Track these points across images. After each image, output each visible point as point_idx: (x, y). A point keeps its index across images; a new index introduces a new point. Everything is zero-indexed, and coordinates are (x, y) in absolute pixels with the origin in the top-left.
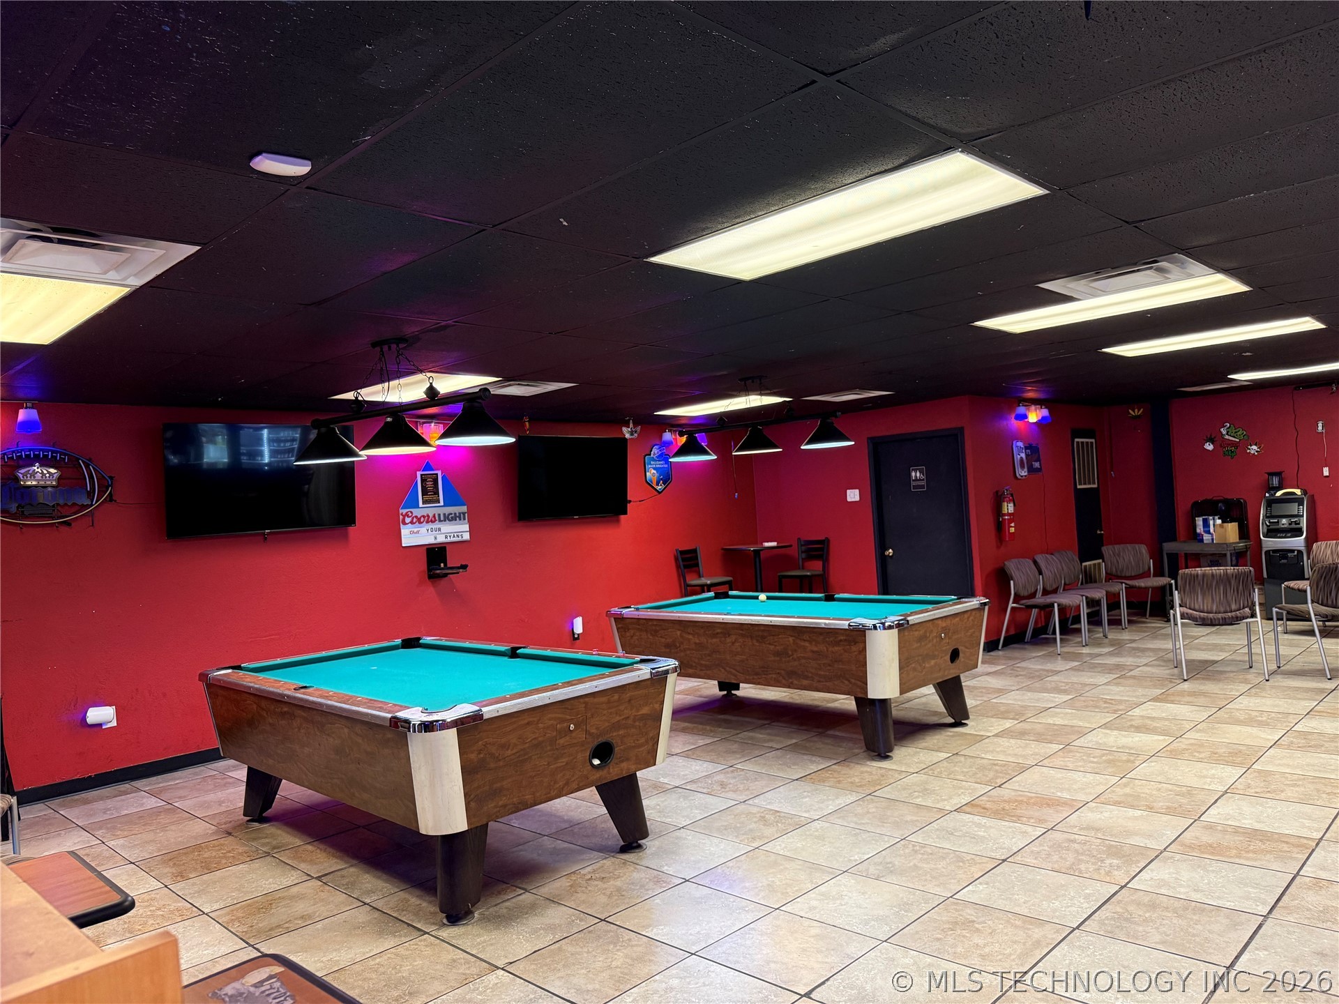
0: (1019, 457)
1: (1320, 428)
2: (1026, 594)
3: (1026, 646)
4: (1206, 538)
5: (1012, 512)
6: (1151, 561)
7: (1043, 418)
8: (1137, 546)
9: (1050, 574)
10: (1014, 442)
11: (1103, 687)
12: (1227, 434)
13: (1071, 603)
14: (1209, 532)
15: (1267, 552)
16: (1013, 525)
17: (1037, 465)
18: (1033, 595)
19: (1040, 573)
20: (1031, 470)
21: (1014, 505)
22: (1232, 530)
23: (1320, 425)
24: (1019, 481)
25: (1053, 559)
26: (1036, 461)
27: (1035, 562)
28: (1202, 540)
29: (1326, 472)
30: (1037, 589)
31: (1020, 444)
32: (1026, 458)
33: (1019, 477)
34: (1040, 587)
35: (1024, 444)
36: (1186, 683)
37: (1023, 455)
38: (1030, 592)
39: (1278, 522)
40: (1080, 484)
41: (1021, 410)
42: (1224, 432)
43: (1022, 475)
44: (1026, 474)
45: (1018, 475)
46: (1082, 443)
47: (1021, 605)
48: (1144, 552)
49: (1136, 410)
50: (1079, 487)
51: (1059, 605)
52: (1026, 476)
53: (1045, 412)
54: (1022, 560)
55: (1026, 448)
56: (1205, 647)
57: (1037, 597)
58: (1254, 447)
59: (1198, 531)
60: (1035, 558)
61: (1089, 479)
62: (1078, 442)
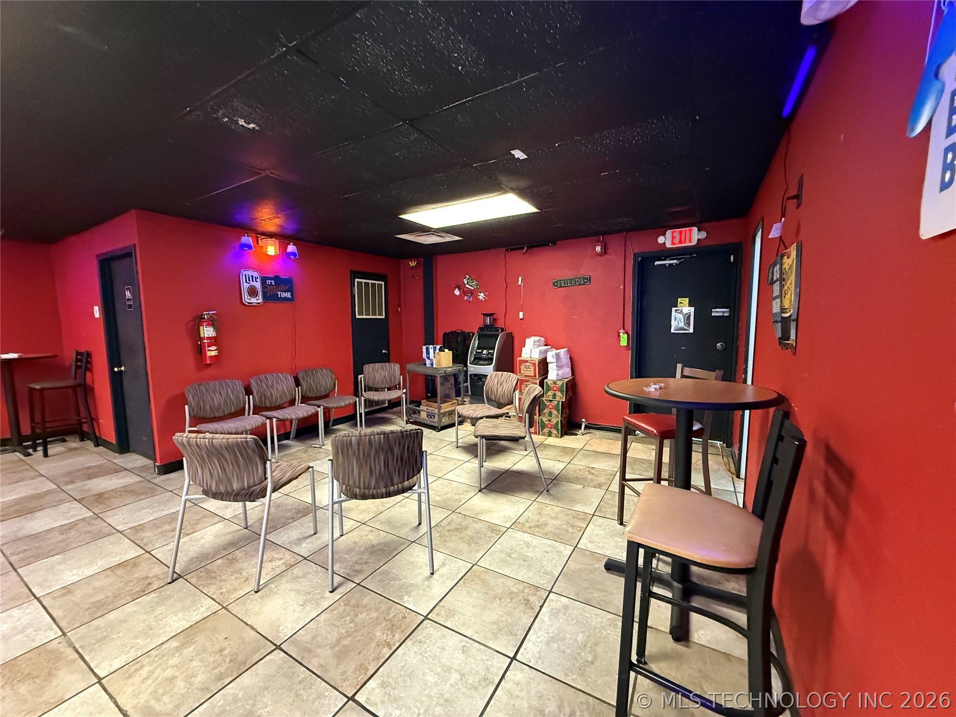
0: (248, 285)
1: (520, 282)
4: (428, 362)
5: (212, 335)
8: (394, 365)
9: (275, 393)
10: (239, 271)
12: (467, 284)
14: (429, 358)
15: (471, 375)
16: (214, 348)
17: (286, 295)
19: (250, 394)
20: (271, 297)
21: (215, 330)
23: (520, 279)
24: (245, 307)
26: (284, 291)
28: (425, 364)
29: (521, 315)
31: (252, 274)
32: (264, 287)
33: (247, 304)
35: (260, 274)
37: (258, 285)
39: (481, 352)
40: (361, 313)
41: (251, 241)
42: (466, 282)
43: (251, 302)
44: (260, 301)
45: (243, 302)
46: (366, 283)
48: (398, 369)
49: (413, 262)
50: (358, 317)
52: (258, 303)
53: (292, 248)
54: (228, 382)
55: (264, 280)
57: (245, 415)
58: (482, 294)
59: (423, 356)
61: (374, 310)
62: (358, 283)
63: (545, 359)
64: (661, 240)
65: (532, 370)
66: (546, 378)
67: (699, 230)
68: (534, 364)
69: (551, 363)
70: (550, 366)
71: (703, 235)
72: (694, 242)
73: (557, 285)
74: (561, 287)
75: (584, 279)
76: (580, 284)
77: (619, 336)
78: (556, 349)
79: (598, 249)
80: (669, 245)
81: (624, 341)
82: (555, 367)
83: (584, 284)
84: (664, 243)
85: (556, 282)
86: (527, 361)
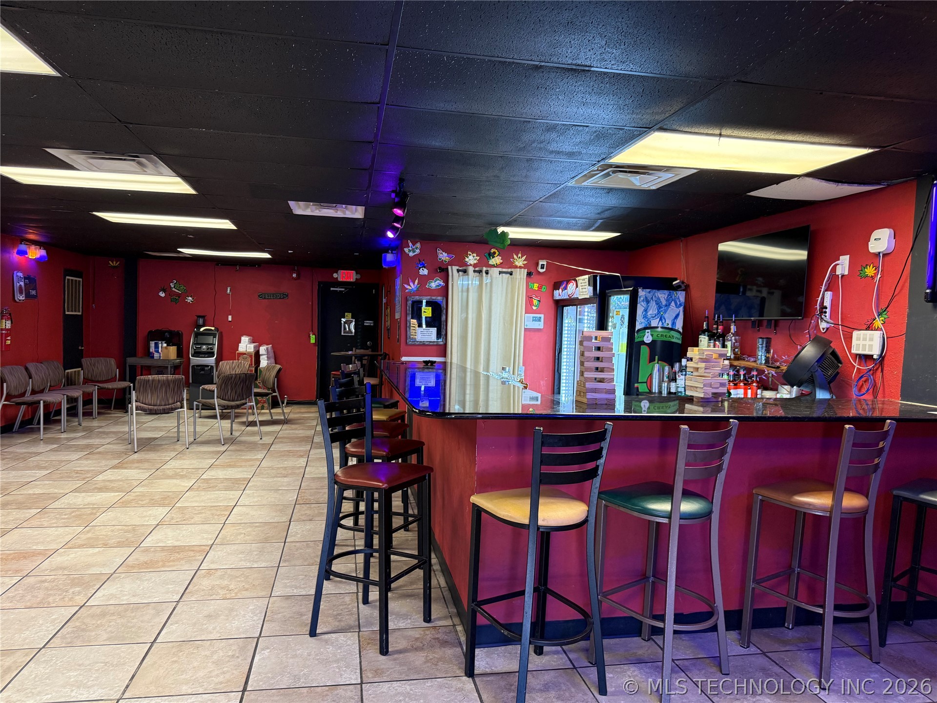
0: (18, 284)
1: (229, 291)
2: (16, 394)
3: (14, 435)
4: (156, 355)
5: (9, 328)
6: (118, 370)
7: (42, 257)
8: (108, 359)
9: (39, 378)
10: (15, 272)
11: (76, 462)
12: (174, 287)
13: (54, 400)
14: (158, 352)
15: (193, 366)
16: (9, 338)
17: (33, 292)
18: (23, 395)
19: (30, 377)
20: (28, 296)
21: (12, 323)
22: (173, 350)
23: (229, 289)
24: (17, 303)
25: (42, 367)
26: (33, 289)
27: (27, 369)
28: (153, 357)
29: (230, 318)
30: (26, 390)
31: (20, 274)
32: (25, 286)
33: (18, 301)
34: (30, 388)
35: (23, 275)
36: (136, 454)
37: (22, 284)
38: (20, 393)
39: (201, 347)
40: (68, 311)
41: (23, 247)
42: (172, 286)
43: (20, 299)
44: (24, 299)
45: (16, 299)
46: (72, 280)
47: (12, 402)
48: (113, 363)
49: (115, 262)
50: (67, 313)
51: (44, 402)
52: (23, 300)
53: (43, 252)
54: (15, 366)
55: (25, 278)
56: (150, 429)
57: (26, 396)
58: (190, 298)
59: (151, 350)
60: (27, 365)
61: (75, 307)
62: (68, 280)
63: (258, 351)
64: (335, 275)
65: (249, 360)
66: (259, 366)
67: (357, 273)
68: (251, 356)
69: (262, 355)
70: (261, 357)
71: (359, 276)
72: (354, 280)
73: (262, 297)
74: (265, 298)
75: (284, 294)
76: (280, 298)
77: (310, 337)
78: (267, 345)
79: (294, 275)
80: (340, 279)
81: (313, 340)
82: (266, 358)
83: (283, 298)
84: (337, 278)
85: (261, 295)
86: (245, 354)
